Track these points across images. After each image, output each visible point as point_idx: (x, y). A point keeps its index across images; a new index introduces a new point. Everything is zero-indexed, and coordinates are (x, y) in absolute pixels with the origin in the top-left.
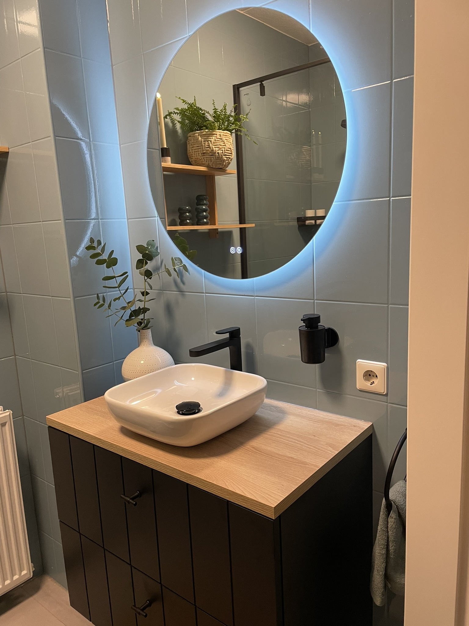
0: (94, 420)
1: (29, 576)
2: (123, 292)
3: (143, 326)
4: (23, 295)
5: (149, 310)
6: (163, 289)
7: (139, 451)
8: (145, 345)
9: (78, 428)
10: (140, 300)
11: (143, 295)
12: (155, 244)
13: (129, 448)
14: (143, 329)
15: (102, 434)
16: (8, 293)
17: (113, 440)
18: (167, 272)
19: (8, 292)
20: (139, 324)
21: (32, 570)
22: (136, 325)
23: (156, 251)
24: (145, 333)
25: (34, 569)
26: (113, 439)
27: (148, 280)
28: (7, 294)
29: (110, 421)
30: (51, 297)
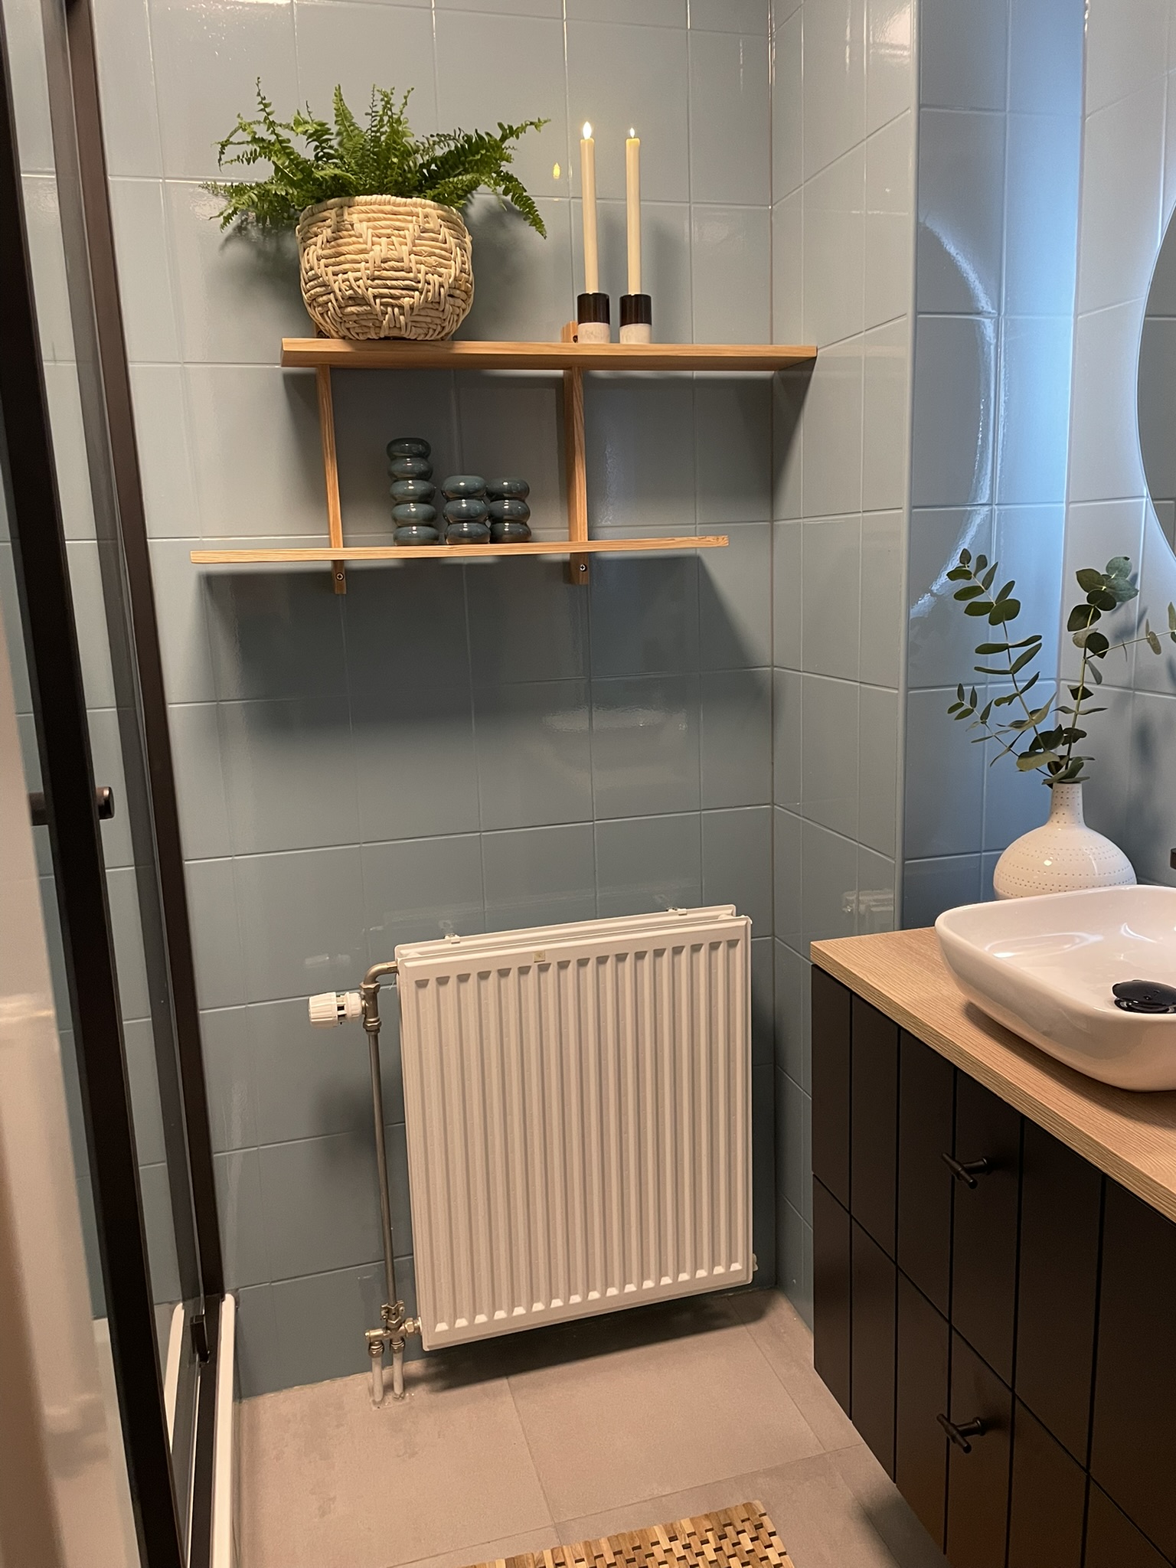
0: (910, 973)
1: (745, 1279)
2: (1021, 686)
3: (1065, 773)
4: (803, 676)
5: (1084, 734)
6: (1134, 687)
7: (998, 1066)
8: (1062, 822)
9: (872, 981)
10: (1064, 710)
11: (1075, 698)
12: (1131, 566)
13: (975, 1052)
14: (1060, 781)
15: (920, 1008)
16: (775, 669)
17: (941, 1027)
18: (1149, 642)
19: (776, 667)
20: (1053, 767)
21: (753, 1268)
22: (1045, 768)
23: (1129, 587)
24: (1065, 792)
25: (757, 1269)
26: (942, 1023)
27: (1095, 660)
28: (772, 671)
29: (944, 984)
30: (858, 684)
